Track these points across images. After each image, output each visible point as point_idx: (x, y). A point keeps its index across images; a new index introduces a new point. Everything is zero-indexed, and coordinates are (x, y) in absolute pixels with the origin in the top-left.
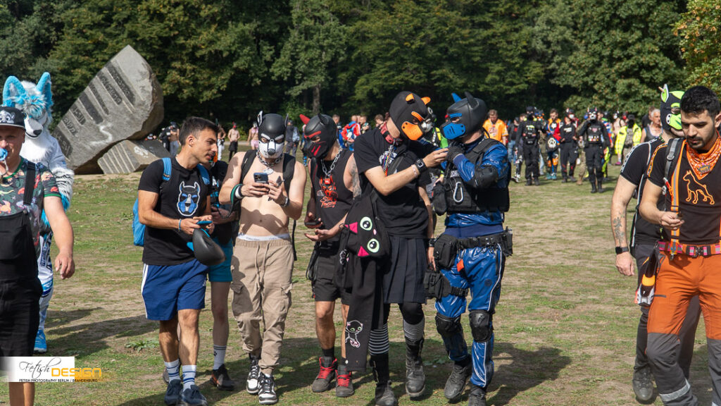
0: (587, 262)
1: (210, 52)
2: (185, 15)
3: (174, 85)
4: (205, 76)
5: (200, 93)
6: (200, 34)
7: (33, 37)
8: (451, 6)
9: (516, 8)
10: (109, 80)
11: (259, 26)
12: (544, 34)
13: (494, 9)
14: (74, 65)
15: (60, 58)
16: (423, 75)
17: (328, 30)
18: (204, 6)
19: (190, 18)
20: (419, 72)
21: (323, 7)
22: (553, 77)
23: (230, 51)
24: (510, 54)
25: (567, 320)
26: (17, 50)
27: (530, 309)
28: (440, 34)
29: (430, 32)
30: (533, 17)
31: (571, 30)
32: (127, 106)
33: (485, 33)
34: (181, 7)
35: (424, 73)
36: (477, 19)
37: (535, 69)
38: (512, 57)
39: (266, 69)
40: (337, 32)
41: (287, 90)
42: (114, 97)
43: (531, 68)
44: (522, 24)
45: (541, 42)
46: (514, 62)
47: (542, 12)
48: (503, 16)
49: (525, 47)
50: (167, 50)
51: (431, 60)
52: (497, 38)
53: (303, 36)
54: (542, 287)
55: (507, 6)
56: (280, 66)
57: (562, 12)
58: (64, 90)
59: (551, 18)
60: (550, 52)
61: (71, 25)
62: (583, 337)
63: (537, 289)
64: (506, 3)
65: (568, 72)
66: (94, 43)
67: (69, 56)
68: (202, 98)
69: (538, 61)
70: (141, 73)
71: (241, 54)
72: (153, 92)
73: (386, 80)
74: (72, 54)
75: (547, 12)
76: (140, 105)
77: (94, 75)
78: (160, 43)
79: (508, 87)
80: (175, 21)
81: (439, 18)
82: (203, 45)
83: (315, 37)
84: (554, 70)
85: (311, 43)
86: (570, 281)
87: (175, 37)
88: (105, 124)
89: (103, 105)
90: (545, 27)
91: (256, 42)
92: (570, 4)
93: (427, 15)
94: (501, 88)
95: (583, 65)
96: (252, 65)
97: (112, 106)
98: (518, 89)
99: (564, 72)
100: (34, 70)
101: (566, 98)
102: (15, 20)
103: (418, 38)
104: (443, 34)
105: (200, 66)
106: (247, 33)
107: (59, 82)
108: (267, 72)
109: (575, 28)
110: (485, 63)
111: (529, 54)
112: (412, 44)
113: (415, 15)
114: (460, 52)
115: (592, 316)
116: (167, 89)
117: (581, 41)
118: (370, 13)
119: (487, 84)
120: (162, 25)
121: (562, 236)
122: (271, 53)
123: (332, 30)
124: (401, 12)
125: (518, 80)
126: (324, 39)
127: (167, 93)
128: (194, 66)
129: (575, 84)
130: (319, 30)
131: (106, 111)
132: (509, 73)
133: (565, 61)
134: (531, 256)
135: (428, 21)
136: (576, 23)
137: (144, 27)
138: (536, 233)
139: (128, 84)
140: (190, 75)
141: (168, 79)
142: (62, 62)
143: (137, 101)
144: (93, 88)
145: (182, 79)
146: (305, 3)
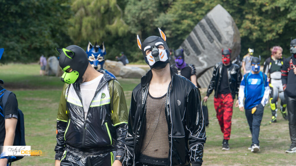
1: (272, 8)
3: (247, 30)
4: (268, 24)
5: (264, 35)
10: (206, 27)
14: (183, 17)
15: (174, 13)
23: (285, 7)
26: (148, 9)
32: (217, 45)
42: (208, 38)
50: (243, 7)
58: (176, 34)
66: (196, 3)
67: (180, 12)
68: (266, 38)
70: (227, 23)
71: (293, 9)
72: (234, 35)
74: (182, 10)
76: (225, 44)
77: (196, 24)
88: (203, 56)
89: (202, 44)
97: (207, 44)
100: (158, 21)
105: (265, 17)
107: (174, 29)
116: (243, 33)
127: (242, 36)
128: (261, 18)
131: (204, 47)
139: (218, 30)
140: (258, 23)
141: (244, 26)
142: (176, 16)
143: (223, 41)
144: (196, 33)
145: (252, 26)
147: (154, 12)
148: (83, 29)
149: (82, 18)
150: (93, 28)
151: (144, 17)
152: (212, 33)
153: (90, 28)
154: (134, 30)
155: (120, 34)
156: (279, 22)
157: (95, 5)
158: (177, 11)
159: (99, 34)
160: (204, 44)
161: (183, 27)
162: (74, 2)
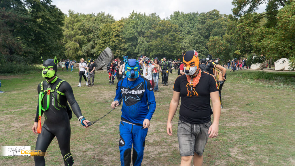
4: (122, 52)
6: (121, 45)
7: (91, 46)
8: (167, 40)
9: (179, 40)
10: (104, 53)
11: (132, 43)
13: (175, 40)
18: (122, 40)
19: (120, 42)
21: (144, 40)
23: (127, 48)
28: (165, 45)
30: (182, 42)
31: (189, 44)
32: (107, 58)
33: (173, 45)
34: (118, 40)
38: (178, 49)
39: (133, 51)
40: (146, 44)
41: (137, 55)
44: (180, 43)
45: (184, 46)
48: (177, 41)
49: (181, 47)
50: (116, 48)
51: (164, 49)
52: (176, 45)
53: (140, 45)
56: (136, 51)
57: (187, 41)
60: (185, 48)
61: (98, 43)
64: (177, 39)
66: (102, 47)
69: (183, 50)
70: (110, 52)
71: (129, 48)
72: (112, 55)
75: (185, 41)
78: (114, 46)
81: (165, 42)
82: (122, 47)
87: (117, 45)
88: (103, 61)
90: (184, 43)
91: (132, 46)
96: (131, 50)
102: (88, 42)
103: (161, 45)
106: (130, 45)
110: (173, 50)
112: (160, 47)
114: (169, 48)
117: (191, 46)
118: (152, 41)
120: (115, 43)
122: (134, 48)
124: (158, 41)
126: (144, 46)
127: (115, 56)
130: (143, 44)
132: (178, 52)
135: (163, 42)
137: (111, 44)
139: (108, 54)
141: (116, 53)
143: (109, 57)
144: (101, 55)
146: (141, 39)
147: (90, 49)
148: (70, 54)
149: (69, 50)
150: (73, 54)
151: (88, 50)
152: (106, 55)
153: (72, 53)
155: (81, 55)
156: (125, 52)
157: (73, 47)
158: (97, 49)
159: (74, 55)
160: (104, 58)
161: (99, 53)
162: (66, 46)
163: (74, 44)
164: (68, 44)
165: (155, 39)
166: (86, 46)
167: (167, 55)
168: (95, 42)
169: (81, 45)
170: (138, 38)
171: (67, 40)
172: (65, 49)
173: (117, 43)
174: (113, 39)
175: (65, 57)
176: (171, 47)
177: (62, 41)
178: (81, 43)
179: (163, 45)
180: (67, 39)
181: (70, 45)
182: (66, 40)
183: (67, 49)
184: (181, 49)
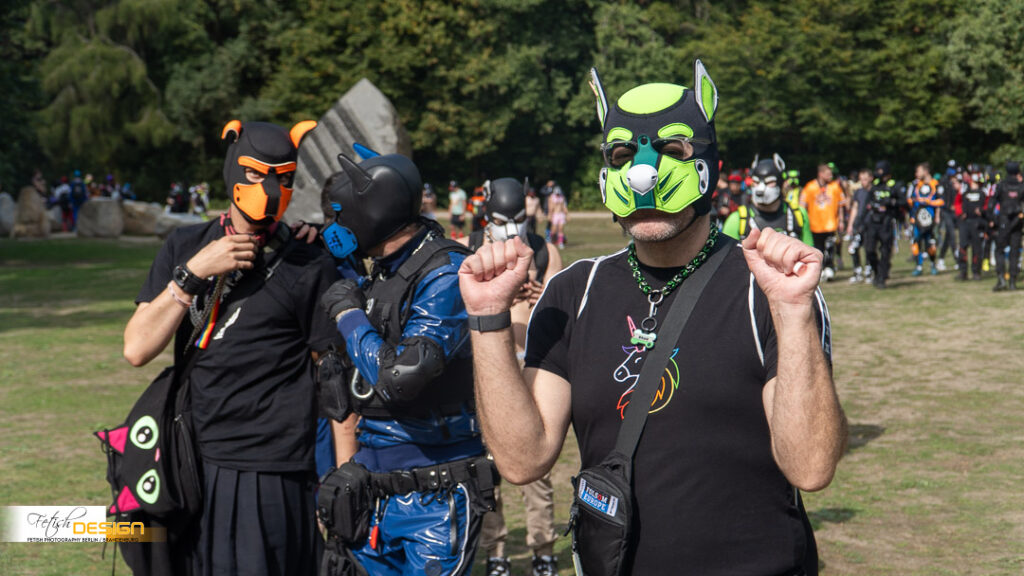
0: (1015, 387)
1: (481, 88)
2: (447, 36)
3: (432, 133)
4: (475, 121)
5: (468, 145)
6: (467, 62)
7: (238, 70)
8: (825, 18)
9: (920, 19)
10: (337, 127)
11: (551, 50)
12: (962, 56)
13: (888, 20)
15: (275, 98)
16: (784, 117)
17: (647, 54)
18: (473, 23)
19: (454, 39)
20: (778, 113)
21: (641, 22)
22: (975, 118)
23: (509, 85)
24: (911, 85)
25: (980, 472)
26: (216, 88)
27: (926, 455)
28: (809, 58)
29: (794, 55)
30: (946, 31)
31: (1002, 50)
33: (874, 55)
34: (442, 25)
35: (786, 113)
36: (863, 35)
37: (948, 108)
38: (914, 90)
39: (559, 110)
40: (661, 57)
41: (589, 140)
43: (943, 106)
44: (928, 42)
45: (956, 68)
46: (916, 96)
47: (959, 25)
48: (901, 31)
49: (933, 75)
50: (422, 86)
51: (798, 94)
52: (892, 62)
53: (612, 64)
54: (947, 423)
55: (908, 17)
56: (580, 106)
57: (987, 24)
59: (972, 33)
60: (970, 81)
61: (290, 52)
62: (1003, 497)
63: (939, 426)
64: (906, 12)
65: (997, 110)
66: (322, 77)
67: (287, 94)
68: (470, 151)
69: (954, 95)
70: (383, 119)
71: (525, 89)
72: (400, 143)
73: (730, 124)
74: (293, 91)
75: (966, 23)
78: (412, 74)
79: (908, 133)
80: (434, 44)
81: (808, 35)
82: (473, 76)
83: (630, 65)
84: (976, 108)
85: (624, 72)
86: (988, 415)
87: (433, 67)
90: (963, 46)
91: (546, 72)
92: (1000, 12)
93: (790, 30)
94: (899, 135)
95: (1019, 101)
96: (540, 105)
98: (922, 136)
99: (991, 111)
101: (994, 149)
102: (213, 45)
103: (777, 64)
104: (813, 58)
105: (467, 107)
106: (533, 60)
108: (562, 115)
109: (1008, 47)
110: (874, 98)
111: (940, 85)
112: (768, 72)
113: (773, 32)
114: (838, 83)
115: (1018, 465)
116: (421, 139)
117: (1015, 67)
118: (707, 30)
119: (878, 129)
120: (415, 50)
121: (980, 349)
122: (568, 87)
123: (653, 54)
124: (753, 27)
125: (924, 123)
126: (642, 67)
128: (460, 108)
129: (1007, 128)
130: (634, 54)
132: (911, 113)
133: (992, 94)
134: (932, 377)
135: (791, 39)
136: (1009, 40)
137: (390, 53)
138: (942, 344)
139: (363, 133)
140: (453, 119)
141: (423, 125)
142: (279, 103)
145: (443, 126)
146: (615, 17)
147: (230, 94)
148: (73, 133)
149: (69, 107)
150: (95, 130)
151: (209, 107)
152: (351, 142)
153: (87, 129)
154: (186, 134)
155: (157, 142)
156: (495, 116)
157: (99, 80)
158: (281, 93)
159: (109, 143)
162: (50, 73)
163: (104, 57)
164: (61, 59)
165: (729, 11)
166: (199, 69)
167: (820, 137)
168: (269, 43)
169: (162, 66)
170: (596, 8)
171: (55, 31)
172: (38, 99)
173: (435, 51)
174: (403, 21)
175: (40, 159)
176: (854, 73)
177: (16, 37)
178: (160, 46)
179: (789, 61)
180: (53, 20)
181: (77, 69)
182: (47, 26)
183: (53, 97)
184: (940, 86)
